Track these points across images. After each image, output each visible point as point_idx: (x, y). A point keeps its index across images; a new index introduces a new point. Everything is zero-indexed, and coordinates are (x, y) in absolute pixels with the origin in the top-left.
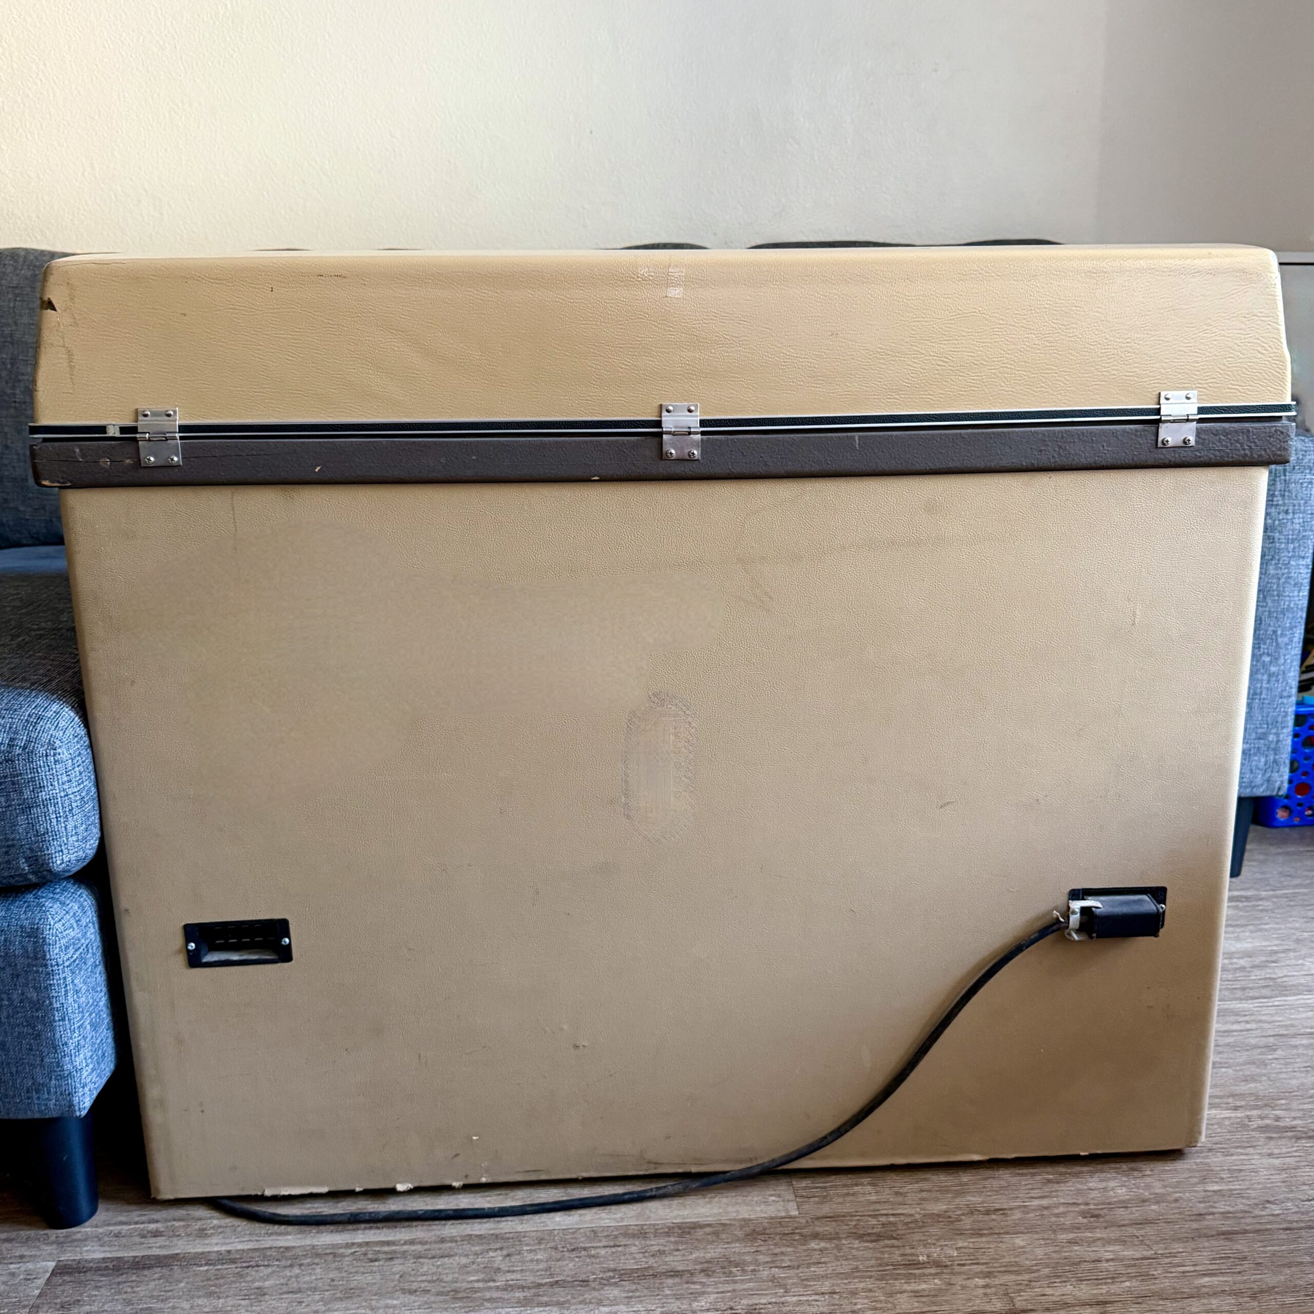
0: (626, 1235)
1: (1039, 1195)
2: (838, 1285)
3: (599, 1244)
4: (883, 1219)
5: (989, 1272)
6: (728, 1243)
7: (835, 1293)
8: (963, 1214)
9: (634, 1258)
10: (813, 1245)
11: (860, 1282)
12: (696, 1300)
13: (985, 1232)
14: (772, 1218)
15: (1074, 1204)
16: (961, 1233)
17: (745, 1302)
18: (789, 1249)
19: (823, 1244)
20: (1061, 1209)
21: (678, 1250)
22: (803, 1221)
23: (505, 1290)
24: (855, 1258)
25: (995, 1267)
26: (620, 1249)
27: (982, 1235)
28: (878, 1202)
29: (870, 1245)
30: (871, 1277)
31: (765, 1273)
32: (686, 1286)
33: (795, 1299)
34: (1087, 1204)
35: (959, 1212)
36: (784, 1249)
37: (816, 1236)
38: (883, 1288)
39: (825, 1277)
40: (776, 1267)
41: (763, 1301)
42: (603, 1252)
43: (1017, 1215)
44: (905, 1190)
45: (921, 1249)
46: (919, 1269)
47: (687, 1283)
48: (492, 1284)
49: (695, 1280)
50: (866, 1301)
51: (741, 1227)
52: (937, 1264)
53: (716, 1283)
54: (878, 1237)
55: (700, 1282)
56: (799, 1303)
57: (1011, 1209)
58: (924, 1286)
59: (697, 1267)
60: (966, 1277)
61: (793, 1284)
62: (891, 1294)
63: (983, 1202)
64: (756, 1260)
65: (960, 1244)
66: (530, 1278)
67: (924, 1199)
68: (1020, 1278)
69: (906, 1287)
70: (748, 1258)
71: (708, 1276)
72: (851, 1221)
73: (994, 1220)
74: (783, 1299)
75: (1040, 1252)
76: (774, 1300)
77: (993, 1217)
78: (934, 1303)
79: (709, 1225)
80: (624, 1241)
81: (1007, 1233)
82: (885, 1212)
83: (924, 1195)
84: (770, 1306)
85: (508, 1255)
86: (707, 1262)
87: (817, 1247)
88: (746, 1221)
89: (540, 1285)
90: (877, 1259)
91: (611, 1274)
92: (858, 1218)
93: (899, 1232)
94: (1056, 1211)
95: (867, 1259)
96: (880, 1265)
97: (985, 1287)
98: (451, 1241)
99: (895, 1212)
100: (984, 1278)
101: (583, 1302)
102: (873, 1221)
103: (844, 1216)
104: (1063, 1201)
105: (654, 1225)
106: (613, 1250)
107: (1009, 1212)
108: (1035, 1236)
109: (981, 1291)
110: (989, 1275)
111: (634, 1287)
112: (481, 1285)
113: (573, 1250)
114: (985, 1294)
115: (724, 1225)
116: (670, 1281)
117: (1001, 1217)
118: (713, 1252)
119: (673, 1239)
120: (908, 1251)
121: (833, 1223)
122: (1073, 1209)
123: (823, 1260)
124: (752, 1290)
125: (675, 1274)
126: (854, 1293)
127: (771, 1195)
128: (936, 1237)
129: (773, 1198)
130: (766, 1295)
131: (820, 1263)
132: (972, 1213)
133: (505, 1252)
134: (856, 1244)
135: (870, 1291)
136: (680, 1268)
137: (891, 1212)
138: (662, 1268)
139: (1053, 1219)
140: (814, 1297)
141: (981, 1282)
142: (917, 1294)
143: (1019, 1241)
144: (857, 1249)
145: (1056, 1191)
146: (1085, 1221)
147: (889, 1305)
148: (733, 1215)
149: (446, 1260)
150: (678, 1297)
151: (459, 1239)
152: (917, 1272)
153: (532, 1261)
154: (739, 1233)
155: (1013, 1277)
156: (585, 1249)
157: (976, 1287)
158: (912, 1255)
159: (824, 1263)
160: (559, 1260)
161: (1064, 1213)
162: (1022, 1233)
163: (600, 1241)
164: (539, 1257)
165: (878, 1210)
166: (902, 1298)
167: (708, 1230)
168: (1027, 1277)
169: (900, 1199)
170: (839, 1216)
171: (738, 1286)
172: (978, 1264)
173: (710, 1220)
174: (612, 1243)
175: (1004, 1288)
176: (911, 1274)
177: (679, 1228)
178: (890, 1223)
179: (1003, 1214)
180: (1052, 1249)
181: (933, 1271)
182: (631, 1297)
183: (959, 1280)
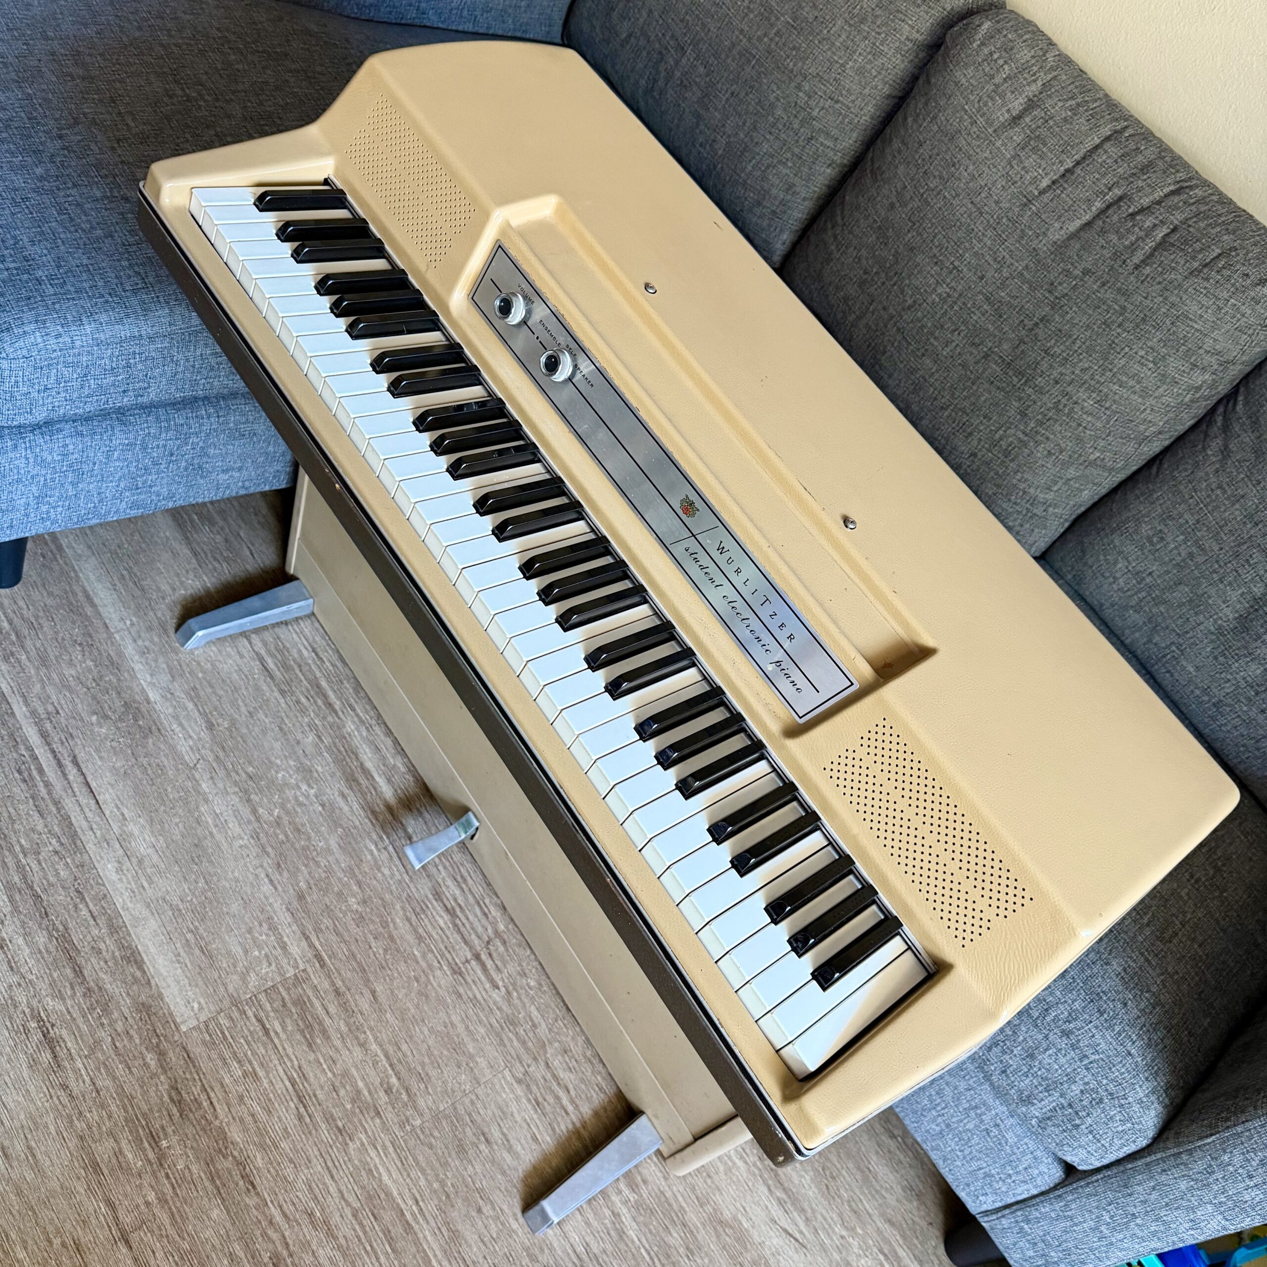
0: (110, 919)
1: (288, 1212)
2: (108, 1090)
3: (91, 905)
4: (203, 1097)
5: (166, 1201)
6: (128, 994)
7: (98, 1092)
8: (234, 1157)
9: (85, 937)
10: (151, 1058)
11: (118, 1106)
12: (53, 999)
13: (218, 1182)
14: (171, 1014)
15: (287, 1244)
16: (209, 1163)
17: (64, 1033)
18: (137, 1041)
19: (153, 1064)
20: (274, 1236)
21: (106, 962)
22: (176, 1038)
23: (18, 867)
24: (145, 1093)
25: (174, 1203)
26: (92, 922)
27: (212, 1180)
28: (223, 1086)
29: (166, 1098)
30: (126, 1111)
31: (101, 1034)
32: (67, 984)
33: (80, 1066)
34: (291, 1255)
35: (236, 1153)
36: (136, 1036)
37: (162, 1055)
38: (116, 1125)
39: (114, 1078)
40: (113, 1039)
41: (69, 1045)
42: (84, 912)
43: (251, 1201)
44: (248, 1102)
45: (175, 1139)
46: (150, 1145)
47: (71, 984)
48: (21, 856)
49: (77, 988)
50: (96, 1118)
51: (151, 996)
52: (161, 1158)
53: (79, 1005)
54: (179, 1103)
55: (75, 993)
56: (76, 1071)
57: (258, 1194)
58: (130, 1156)
59: (92, 984)
60: (153, 1183)
61: (97, 1058)
62: (111, 1134)
63: (258, 1169)
64: (116, 1021)
65: (194, 1169)
66: (36, 879)
67: (242, 1120)
68: (168, 1227)
69: (124, 1144)
70: (116, 1015)
71: (84, 995)
72: (191, 1073)
73: (237, 1184)
74: (77, 1057)
75: (209, 1233)
76: (73, 1051)
77: (241, 1183)
78: (112, 1170)
79: (144, 972)
80: (102, 921)
81: (223, 1200)
82: (212, 1095)
83: (248, 1119)
84: (65, 1051)
85: (56, 852)
86: (100, 989)
87: (148, 1060)
88: (161, 996)
89: (32, 888)
90: (151, 1110)
91: (61, 928)
92: (197, 1077)
93: (191, 1115)
94: (270, 1232)
95: (147, 1102)
96: (144, 1115)
97: (148, 1204)
98: (58, 809)
99: (215, 1103)
100: (158, 1198)
101: (23, 923)
102: (196, 1090)
103: (194, 1066)
104: (287, 1234)
105: (130, 935)
106: (90, 918)
107: (253, 1193)
108: (228, 1225)
109: (140, 1201)
110: (162, 1200)
111: (52, 949)
112: (17, 848)
113: (78, 892)
114: (138, 1206)
115: (149, 983)
116: (68, 971)
117: (244, 1189)
118: (113, 987)
119: (117, 954)
120: (169, 1130)
121: (182, 1062)
122: (278, 1244)
123: (134, 1070)
124: (80, 1031)
125: (78, 971)
126: (103, 1106)
127: (199, 1003)
128: (195, 1145)
129: (196, 1006)
130: (78, 1043)
131: (129, 1068)
132: (239, 1163)
133: (59, 849)
134: (164, 1088)
135: (110, 1117)
136: (86, 973)
137: (214, 1101)
138: (81, 961)
139: (258, 1233)
140: (87, 1079)
141: (151, 1197)
142: (119, 1153)
143: (215, 1214)
144: (157, 1090)
145: (299, 1224)
146: (266, 1260)
147: (97, 1137)
148: (162, 984)
149: (36, 815)
150: (52, 984)
151: (62, 812)
152: (146, 1145)
153: (56, 870)
154: (143, 998)
155: (167, 1222)
156: (83, 899)
157: (144, 1197)
158: (166, 1135)
159: (131, 1072)
160: (63, 888)
161: (269, 1238)
162: (228, 1212)
163: (96, 905)
164: (62, 873)
165: (213, 1090)
166: (110, 1144)
167: (138, 974)
168: (172, 1232)
169: (234, 1101)
170: (193, 1062)
171: (80, 1021)
172: (174, 1188)
173: (151, 970)
174: (96, 914)
175: (151, 1218)
176: (141, 1140)
177: (133, 953)
178: (200, 1105)
179: (248, 1190)
180: (216, 1242)
181: (151, 1155)
182: (40, 952)
183: (147, 1179)
